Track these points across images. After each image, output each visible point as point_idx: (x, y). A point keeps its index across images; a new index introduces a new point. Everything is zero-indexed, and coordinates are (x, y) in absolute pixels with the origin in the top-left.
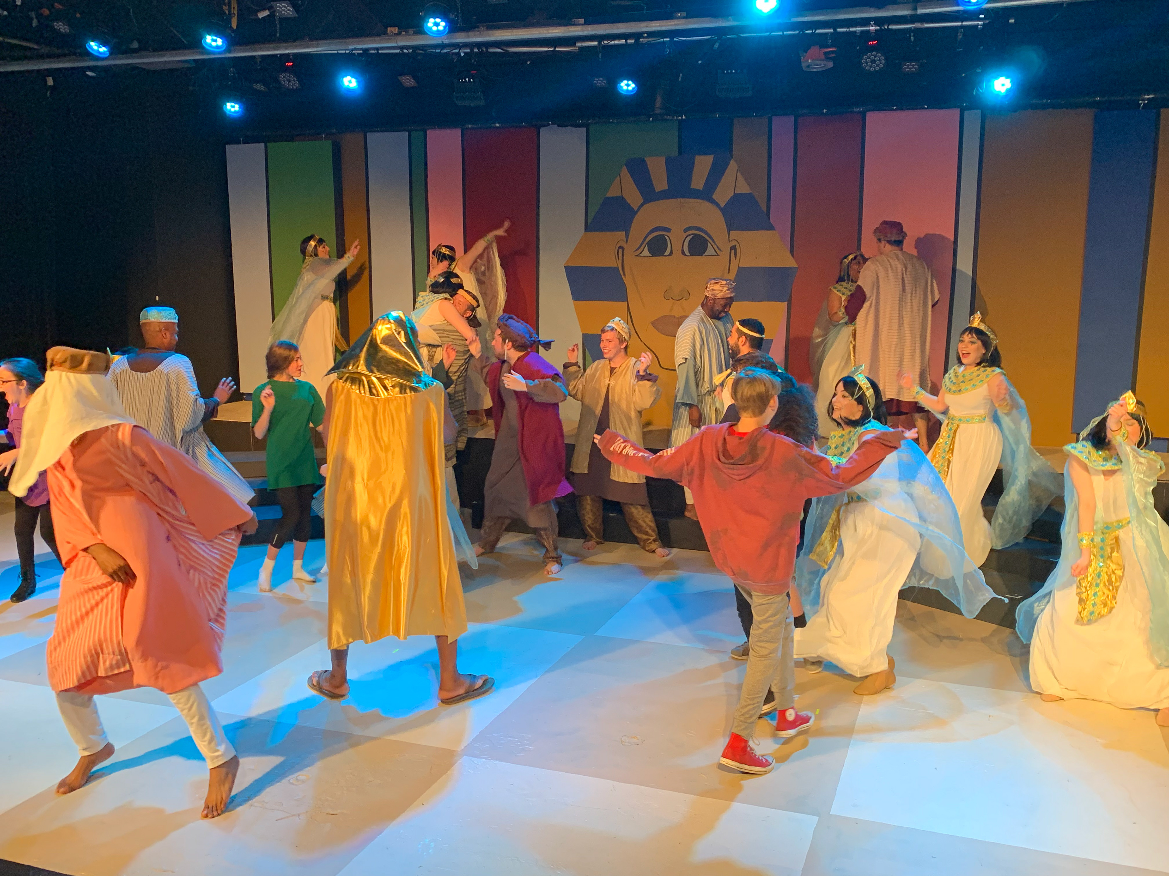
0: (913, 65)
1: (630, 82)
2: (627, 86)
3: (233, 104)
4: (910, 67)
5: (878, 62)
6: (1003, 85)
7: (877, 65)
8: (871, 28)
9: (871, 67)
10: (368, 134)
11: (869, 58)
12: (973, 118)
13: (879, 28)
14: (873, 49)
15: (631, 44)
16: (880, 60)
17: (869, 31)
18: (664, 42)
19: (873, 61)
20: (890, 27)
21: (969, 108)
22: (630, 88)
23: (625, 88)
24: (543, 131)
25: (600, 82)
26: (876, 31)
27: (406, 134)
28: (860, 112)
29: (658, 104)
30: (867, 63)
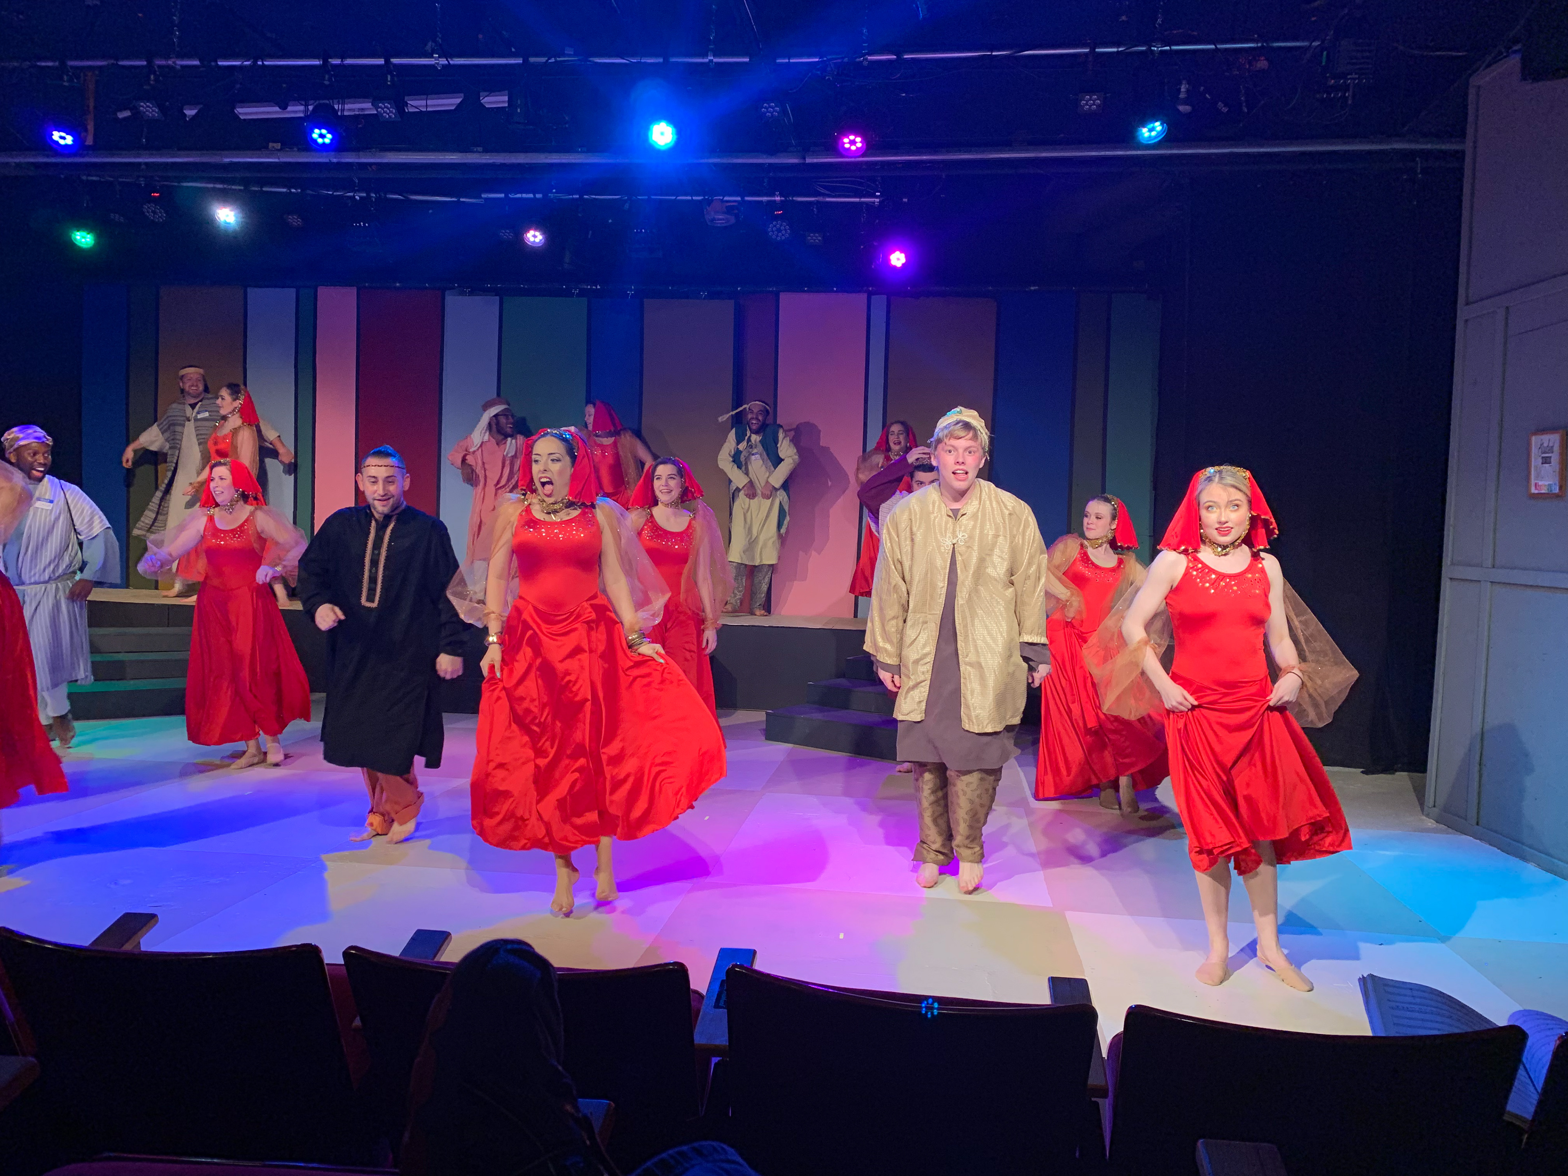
0: (816, 237)
1: (537, 234)
2: (534, 237)
3: (84, 233)
4: (815, 238)
5: (784, 232)
6: (898, 259)
7: (783, 235)
8: (776, 198)
9: (777, 236)
10: (249, 290)
11: (775, 226)
12: (879, 301)
13: (783, 199)
14: (777, 217)
15: (538, 199)
16: (786, 230)
17: (775, 201)
18: (573, 199)
19: (779, 230)
20: (794, 199)
21: (876, 293)
22: (537, 240)
23: (532, 239)
24: (447, 292)
25: (506, 234)
26: (781, 201)
27: (294, 290)
28: (772, 292)
29: (567, 259)
30: (773, 232)
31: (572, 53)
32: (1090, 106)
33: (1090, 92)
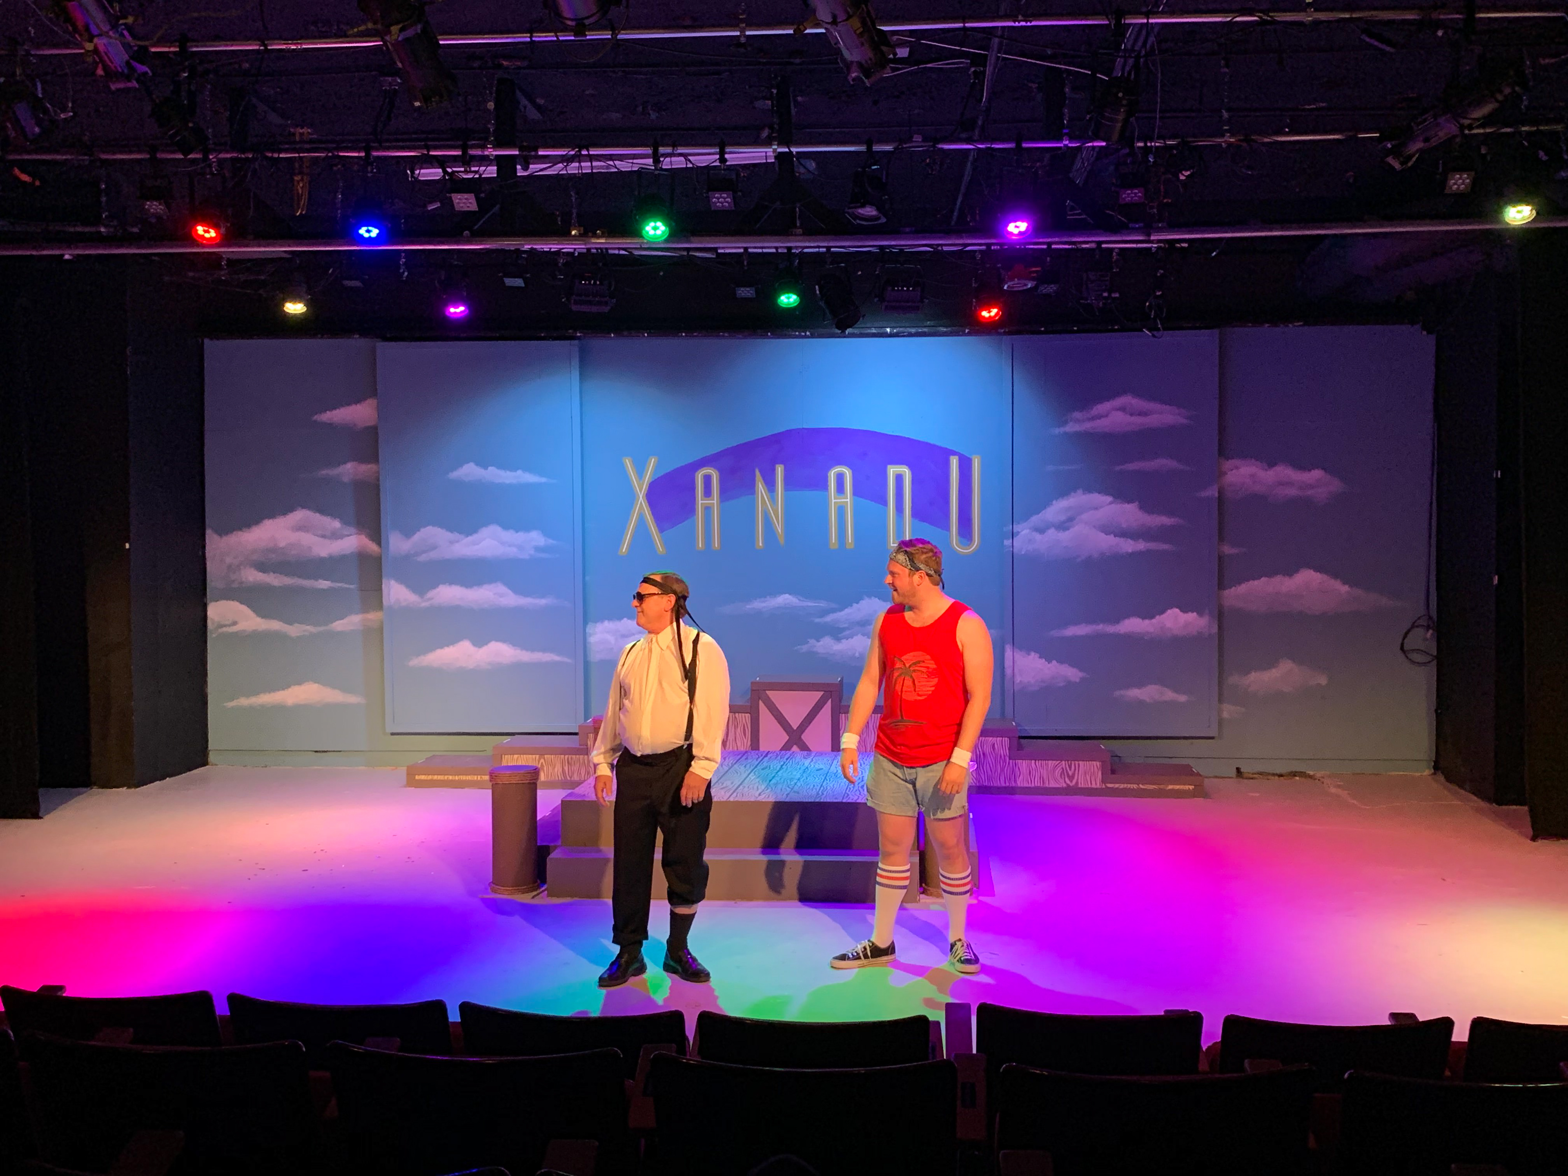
1: (793, 295)
2: (788, 299)
3: (295, 304)
23: (785, 301)
25: (745, 292)
31: (920, 140)
32: (1459, 186)
33: (1461, 170)
